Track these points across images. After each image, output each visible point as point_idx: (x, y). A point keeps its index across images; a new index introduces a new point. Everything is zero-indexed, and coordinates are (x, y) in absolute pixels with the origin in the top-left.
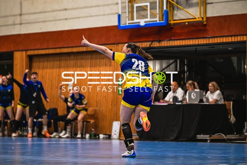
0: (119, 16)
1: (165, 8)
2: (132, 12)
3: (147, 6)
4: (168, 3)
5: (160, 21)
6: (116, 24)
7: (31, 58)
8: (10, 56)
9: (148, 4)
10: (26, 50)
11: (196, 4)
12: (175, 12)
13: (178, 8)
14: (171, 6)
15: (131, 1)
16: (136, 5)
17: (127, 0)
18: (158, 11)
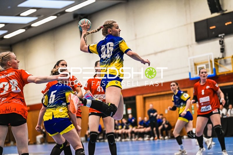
0: (190, 73)
1: (214, 67)
2: (196, 70)
3: (204, 67)
4: (216, 65)
5: (211, 73)
6: (188, 77)
7: (145, 99)
8: (134, 98)
9: (204, 66)
10: (142, 94)
11: (230, 64)
12: (219, 69)
13: (221, 67)
14: (217, 66)
15: (195, 65)
16: (198, 67)
17: (193, 64)
18: (210, 69)
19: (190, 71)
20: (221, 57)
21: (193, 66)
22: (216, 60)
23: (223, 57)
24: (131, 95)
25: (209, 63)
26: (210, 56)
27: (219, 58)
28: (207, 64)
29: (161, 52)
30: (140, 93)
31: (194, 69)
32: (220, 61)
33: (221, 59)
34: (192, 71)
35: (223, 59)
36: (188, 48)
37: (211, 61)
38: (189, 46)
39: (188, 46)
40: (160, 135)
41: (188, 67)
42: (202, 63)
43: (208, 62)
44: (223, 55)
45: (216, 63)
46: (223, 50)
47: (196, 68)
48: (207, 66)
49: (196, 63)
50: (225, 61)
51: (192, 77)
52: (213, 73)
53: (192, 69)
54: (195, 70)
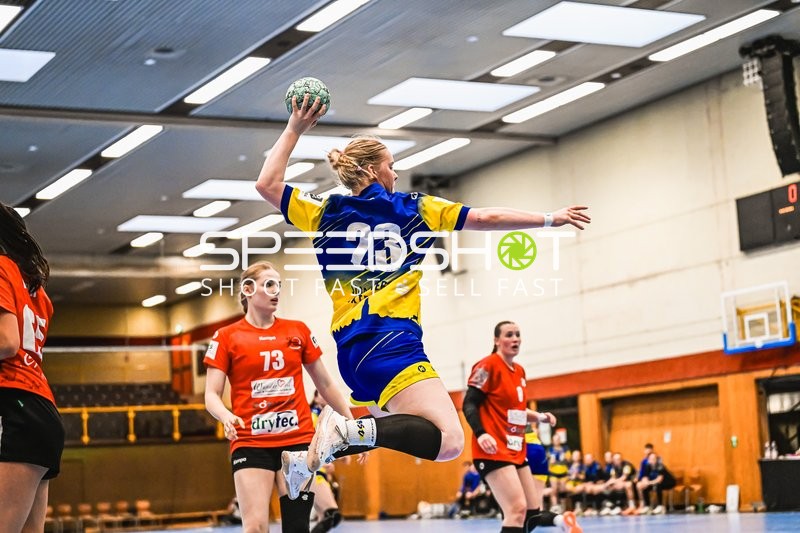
0: (725, 336)
1: (790, 319)
2: (742, 328)
3: (763, 320)
6: (720, 346)
8: (574, 401)
9: (764, 316)
10: (596, 392)
15: (739, 313)
16: (747, 319)
17: (734, 313)
18: (779, 324)
19: (725, 330)
21: (734, 317)
22: (796, 301)
24: (564, 392)
25: (778, 309)
26: (780, 289)
28: (770, 310)
29: (645, 278)
30: (589, 389)
31: (735, 326)
34: (730, 329)
36: (720, 268)
37: (782, 305)
38: (723, 264)
39: (719, 262)
40: (642, 503)
41: (720, 318)
42: (757, 310)
43: (774, 306)
45: (796, 308)
47: (742, 321)
48: (772, 317)
49: (742, 309)
51: (730, 347)
52: (788, 335)
53: (730, 324)
54: (739, 329)
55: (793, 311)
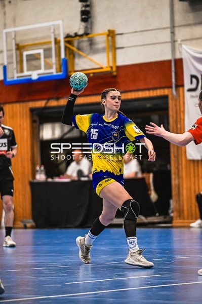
0: (5, 68)
1: (63, 56)
2: (20, 62)
3: (39, 54)
5: (57, 72)
11: (103, 50)
12: (77, 61)
14: (70, 53)
15: (19, 48)
16: (25, 53)
17: (14, 47)
18: (54, 60)
19: (6, 64)
20: (81, 32)
21: (14, 51)
22: (69, 39)
23: (86, 34)
25: (53, 46)
26: (56, 28)
27: (76, 35)
28: (45, 47)
31: (14, 59)
32: (79, 43)
33: (81, 36)
34: (10, 63)
35: (85, 38)
37: (57, 42)
39: (3, 1)
42: (34, 46)
43: (50, 43)
44: (86, 28)
45: (68, 45)
46: (86, 16)
47: (21, 55)
48: (47, 51)
49: (21, 44)
50: (92, 43)
51: (8, 80)
52: (60, 71)
53: (9, 57)
54: (18, 62)
55: (66, 48)
